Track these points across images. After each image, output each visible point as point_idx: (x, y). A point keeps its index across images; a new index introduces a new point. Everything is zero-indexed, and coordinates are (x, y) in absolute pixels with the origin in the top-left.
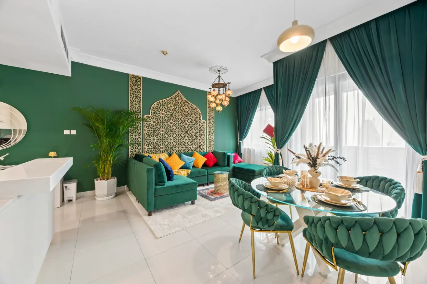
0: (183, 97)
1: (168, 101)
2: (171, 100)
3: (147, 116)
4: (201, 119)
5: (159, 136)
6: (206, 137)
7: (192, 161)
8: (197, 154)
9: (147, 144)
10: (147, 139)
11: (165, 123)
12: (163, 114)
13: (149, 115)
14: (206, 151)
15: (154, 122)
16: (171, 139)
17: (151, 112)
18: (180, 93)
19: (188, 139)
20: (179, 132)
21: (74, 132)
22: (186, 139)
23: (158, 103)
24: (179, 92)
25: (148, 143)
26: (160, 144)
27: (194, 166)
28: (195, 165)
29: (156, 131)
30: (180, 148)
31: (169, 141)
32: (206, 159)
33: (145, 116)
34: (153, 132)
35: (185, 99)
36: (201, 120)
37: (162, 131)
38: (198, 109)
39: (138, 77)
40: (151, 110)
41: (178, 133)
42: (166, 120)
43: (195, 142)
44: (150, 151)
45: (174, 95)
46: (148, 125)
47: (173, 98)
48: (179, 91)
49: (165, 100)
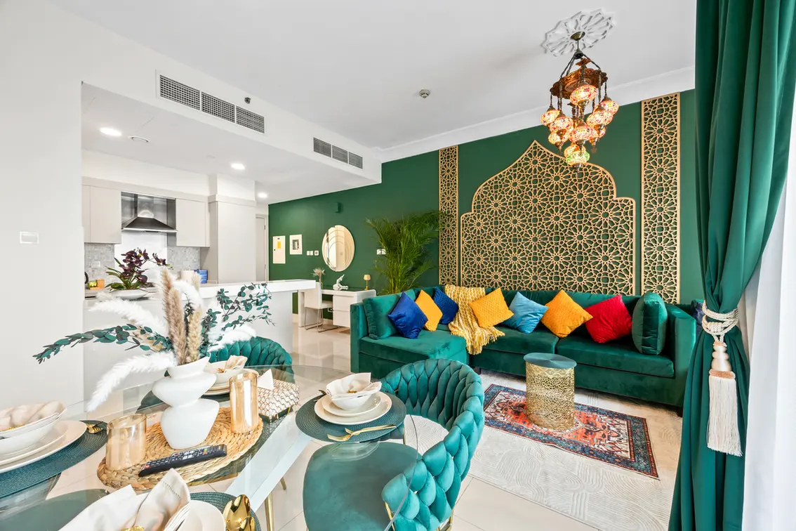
0: (547, 151)
1: (508, 173)
2: (515, 171)
3: (466, 216)
4: (615, 195)
5: (490, 253)
6: (634, 250)
7: (535, 314)
8: (563, 297)
9: (466, 269)
10: (466, 259)
11: (501, 223)
12: (496, 205)
13: (470, 213)
14: (634, 294)
15: (479, 224)
16: (515, 259)
17: (473, 206)
18: (538, 145)
19: (562, 258)
20: (535, 239)
21: (384, 252)
22: (557, 258)
23: (487, 184)
24: (535, 144)
25: (468, 265)
26: (492, 269)
27: (541, 327)
28: (548, 325)
29: (483, 242)
30: (539, 280)
31: (512, 261)
32: (588, 316)
33: (463, 215)
34: (477, 244)
35: (554, 155)
36: (615, 198)
37: (496, 241)
38: (601, 169)
39: (451, 149)
40: (473, 203)
41: (532, 243)
42: (503, 216)
43: (589, 266)
44: (473, 282)
45: (524, 155)
46: (468, 231)
47: (520, 165)
48: (535, 141)
49: (500, 176)
